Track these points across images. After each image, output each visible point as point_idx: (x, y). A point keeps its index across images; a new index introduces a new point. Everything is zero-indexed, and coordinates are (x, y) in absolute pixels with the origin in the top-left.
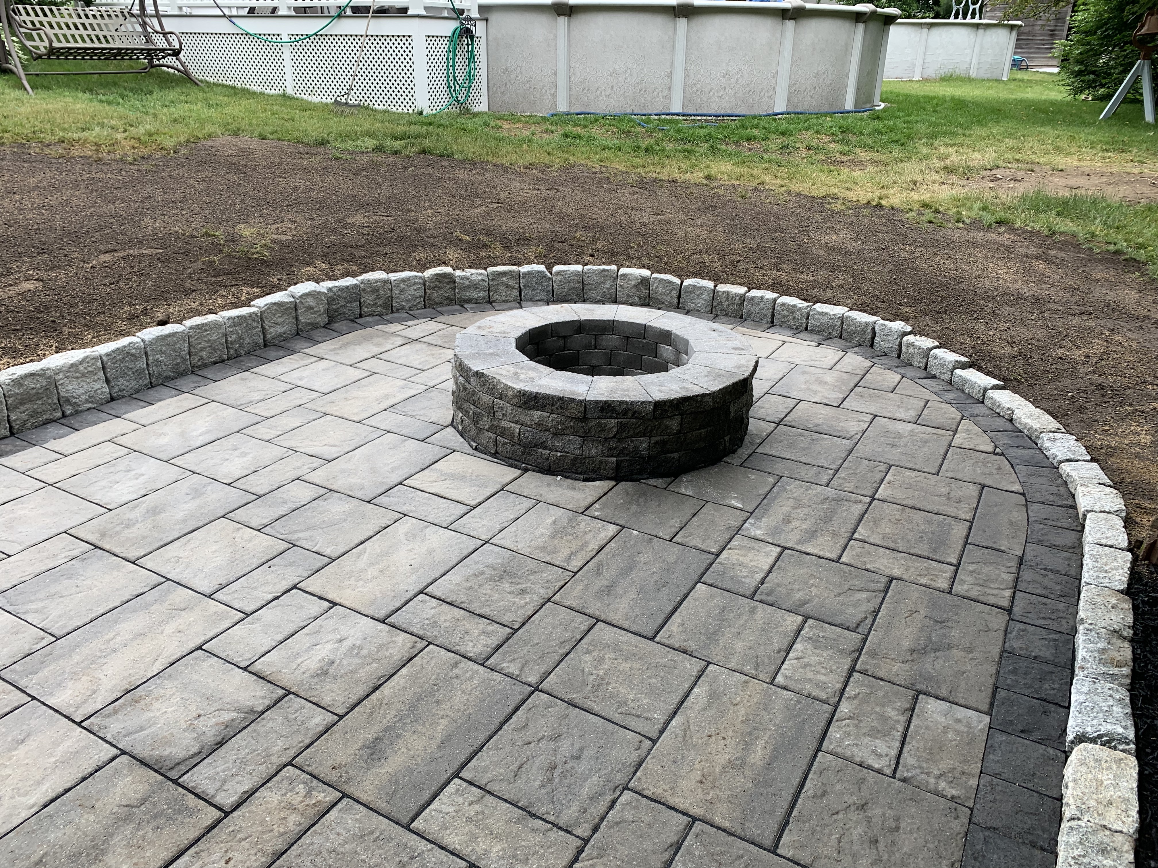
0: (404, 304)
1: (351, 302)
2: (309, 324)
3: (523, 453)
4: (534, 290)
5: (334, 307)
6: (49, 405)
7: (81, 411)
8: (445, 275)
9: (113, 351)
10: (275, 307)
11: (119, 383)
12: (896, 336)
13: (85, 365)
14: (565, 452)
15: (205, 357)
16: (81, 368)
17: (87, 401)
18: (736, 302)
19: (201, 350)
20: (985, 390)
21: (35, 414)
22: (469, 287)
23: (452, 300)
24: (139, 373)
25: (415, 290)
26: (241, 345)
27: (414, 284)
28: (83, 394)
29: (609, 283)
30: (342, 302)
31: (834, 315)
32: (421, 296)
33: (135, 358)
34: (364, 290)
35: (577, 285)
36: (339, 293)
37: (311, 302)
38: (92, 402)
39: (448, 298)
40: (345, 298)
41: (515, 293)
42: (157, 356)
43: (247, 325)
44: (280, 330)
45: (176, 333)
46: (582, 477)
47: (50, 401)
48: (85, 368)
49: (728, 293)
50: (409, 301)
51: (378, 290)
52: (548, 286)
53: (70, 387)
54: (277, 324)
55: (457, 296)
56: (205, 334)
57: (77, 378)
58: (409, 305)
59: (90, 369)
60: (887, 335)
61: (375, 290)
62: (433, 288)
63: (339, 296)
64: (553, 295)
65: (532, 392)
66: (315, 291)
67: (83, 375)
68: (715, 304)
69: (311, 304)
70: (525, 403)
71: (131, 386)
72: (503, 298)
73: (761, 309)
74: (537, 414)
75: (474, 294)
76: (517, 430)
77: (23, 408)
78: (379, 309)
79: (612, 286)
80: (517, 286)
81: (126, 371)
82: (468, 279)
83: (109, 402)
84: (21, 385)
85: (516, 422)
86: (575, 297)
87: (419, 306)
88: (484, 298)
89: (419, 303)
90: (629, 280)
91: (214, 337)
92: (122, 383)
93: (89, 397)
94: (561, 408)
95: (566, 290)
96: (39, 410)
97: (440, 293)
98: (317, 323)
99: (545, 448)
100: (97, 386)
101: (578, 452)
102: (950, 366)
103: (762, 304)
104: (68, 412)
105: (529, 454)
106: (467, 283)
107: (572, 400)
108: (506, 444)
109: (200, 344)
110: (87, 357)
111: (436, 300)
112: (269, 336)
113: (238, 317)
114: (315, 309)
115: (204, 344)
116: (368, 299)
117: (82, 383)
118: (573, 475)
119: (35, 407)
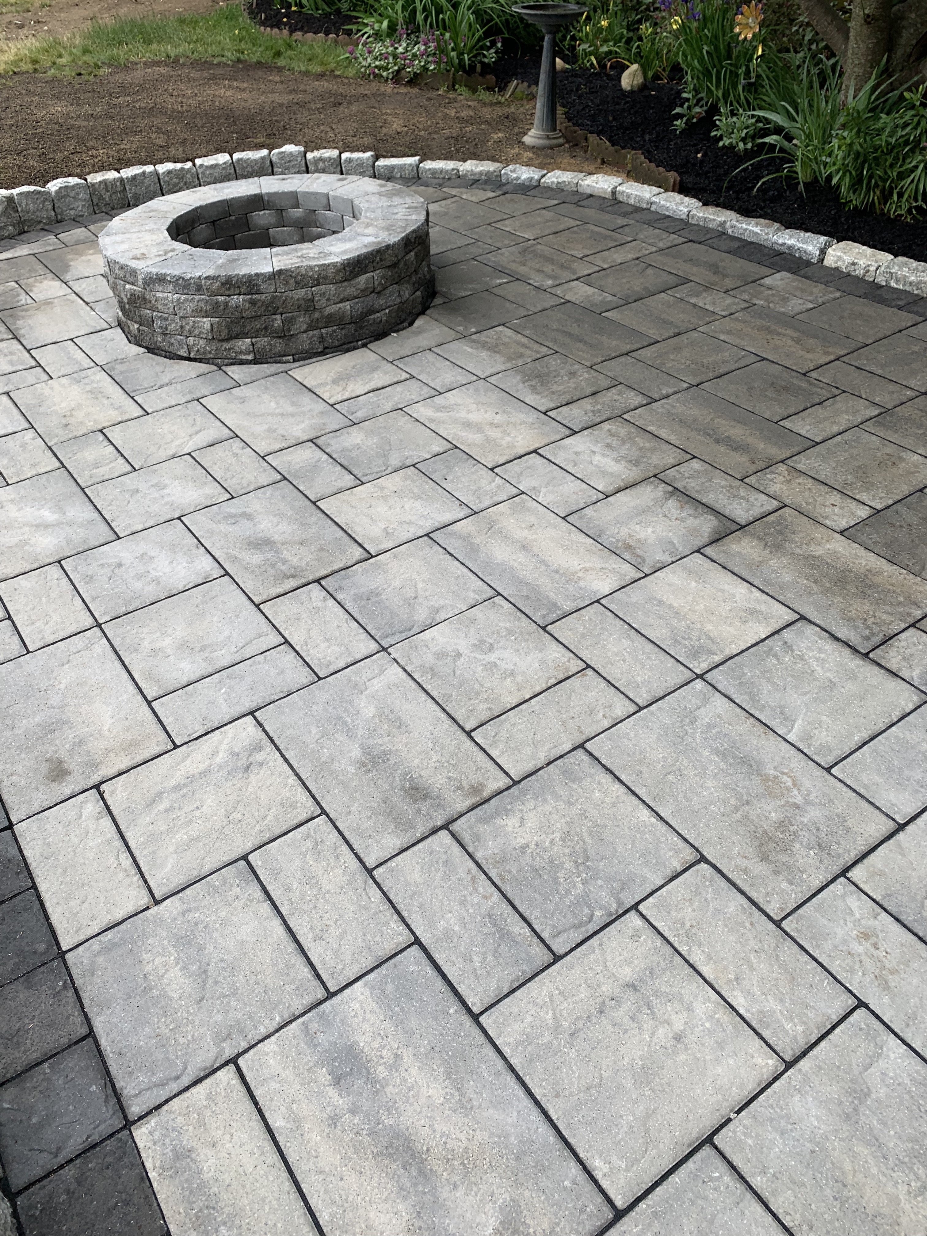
3: (356, 330)
12: (299, 159)
14: (389, 307)
18: (119, 189)
20: (418, 167)
31: (225, 163)
46: (406, 324)
49: (104, 182)
60: (289, 161)
65: (354, 258)
68: (95, 201)
70: (351, 272)
73: (147, 188)
74: (362, 280)
76: (348, 307)
85: (342, 301)
94: (381, 260)
99: (374, 312)
101: (398, 300)
102: (370, 162)
103: (146, 181)
105: (361, 328)
107: (388, 247)
108: (335, 331)
118: (401, 326)
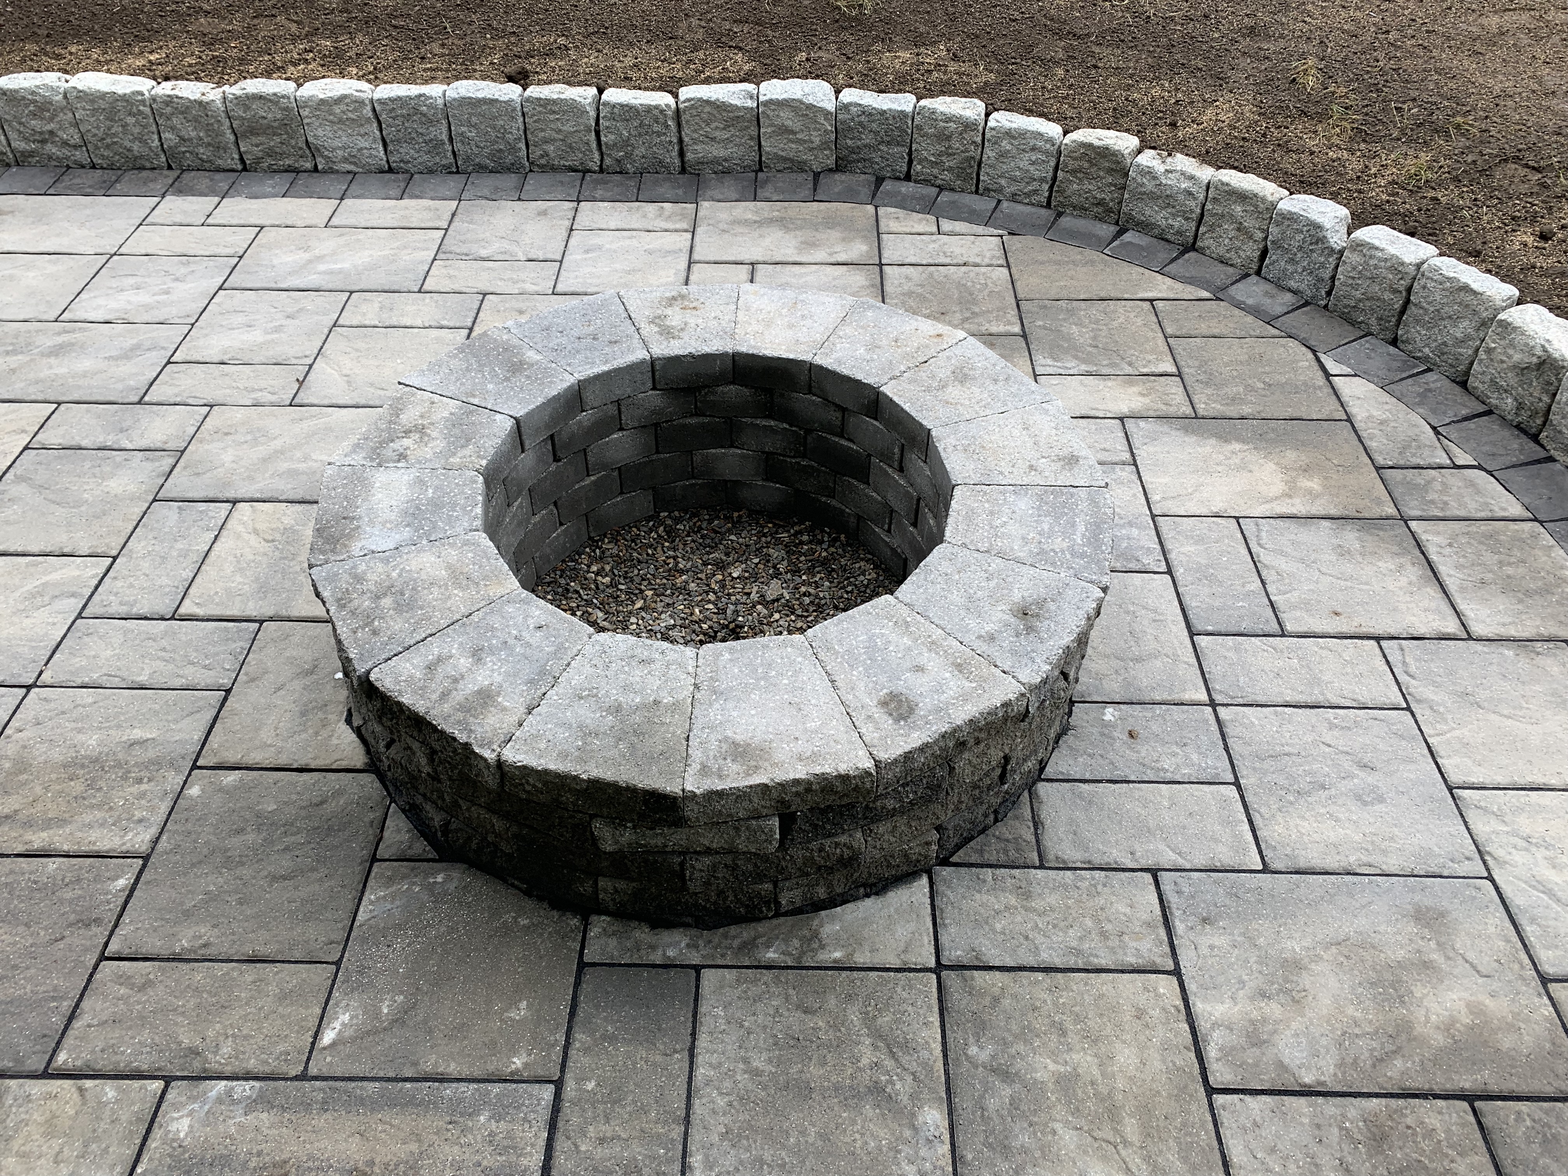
0: (1003, 182)
1: (889, 143)
2: (785, 159)
4: (1292, 261)
5: (849, 142)
6: (293, 147)
7: (337, 172)
8: (1105, 153)
9: (390, 99)
10: (707, 109)
11: (401, 150)
13: (343, 107)
15: (552, 155)
16: (337, 110)
17: (345, 160)
19: (546, 141)
21: (270, 153)
22: (1153, 197)
23: (1110, 211)
24: (435, 146)
25: (1033, 163)
26: (628, 155)
27: (1033, 149)
28: (340, 148)
29: (1465, 327)
30: (868, 138)
32: (1042, 180)
33: (430, 121)
34: (920, 128)
35: (1387, 296)
36: (863, 118)
37: (786, 118)
38: (355, 164)
39: (1100, 203)
40: (876, 133)
41: (1251, 251)
42: (463, 129)
43: (641, 125)
44: (717, 151)
45: (497, 100)
47: (293, 142)
48: (344, 112)
50: (1014, 179)
51: (949, 138)
52: (1323, 266)
53: (320, 132)
54: (713, 139)
55: (1124, 209)
56: (552, 117)
57: (331, 122)
58: (1013, 189)
59: (350, 115)
61: (943, 137)
62: (1074, 172)
63: (861, 124)
64: (1329, 293)
66: (801, 102)
67: (340, 121)
69: (789, 123)
71: (420, 160)
72: (1221, 251)
75: (1161, 217)
77: (255, 140)
78: (947, 176)
79: (1468, 338)
80: (1259, 235)
81: (414, 135)
82: (1155, 178)
83: (382, 172)
84: (247, 108)
86: (1373, 321)
87: (1035, 199)
88: (1179, 233)
89: (1035, 192)
90: (1512, 345)
91: (567, 128)
92: (406, 151)
93: (349, 155)
95: (1358, 294)
96: (278, 150)
97: (1087, 186)
98: (805, 162)
100: (363, 143)
104: (320, 167)
106: (1150, 186)
109: (542, 130)
110: (345, 97)
111: (1074, 200)
112: (689, 156)
113: (622, 106)
114: (799, 136)
115: (548, 134)
116: (926, 149)
117: (340, 133)
119: (272, 144)
